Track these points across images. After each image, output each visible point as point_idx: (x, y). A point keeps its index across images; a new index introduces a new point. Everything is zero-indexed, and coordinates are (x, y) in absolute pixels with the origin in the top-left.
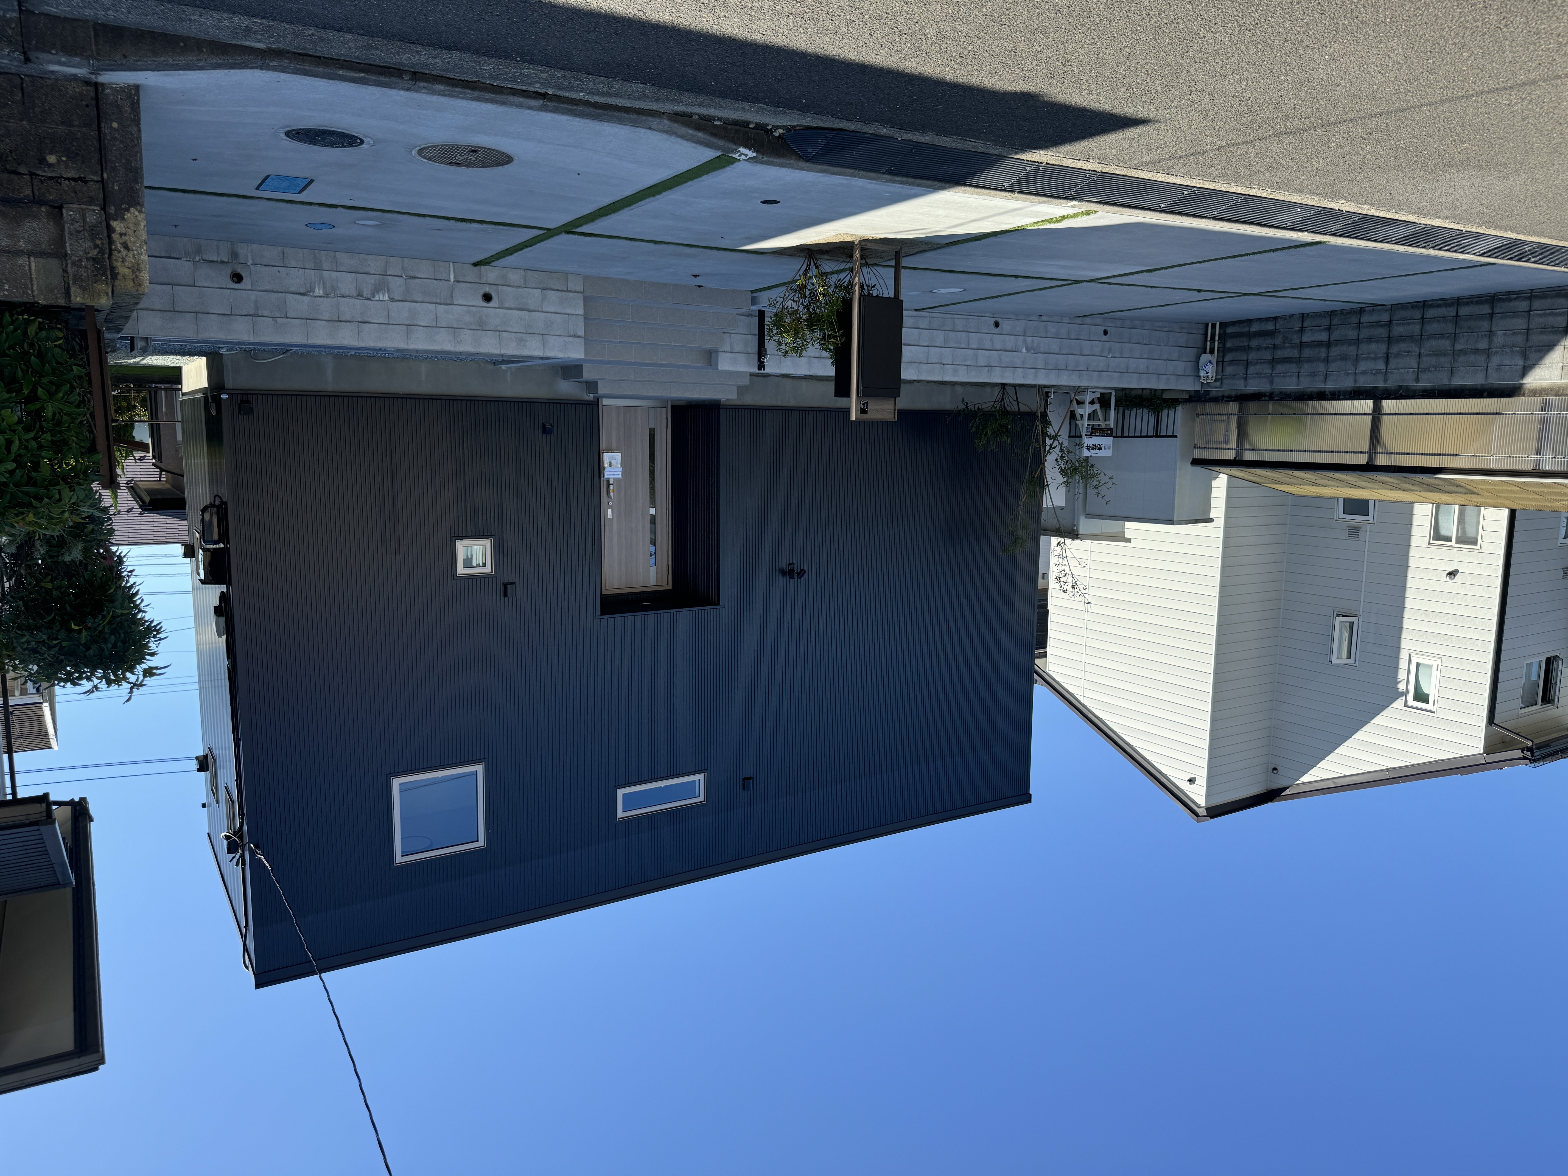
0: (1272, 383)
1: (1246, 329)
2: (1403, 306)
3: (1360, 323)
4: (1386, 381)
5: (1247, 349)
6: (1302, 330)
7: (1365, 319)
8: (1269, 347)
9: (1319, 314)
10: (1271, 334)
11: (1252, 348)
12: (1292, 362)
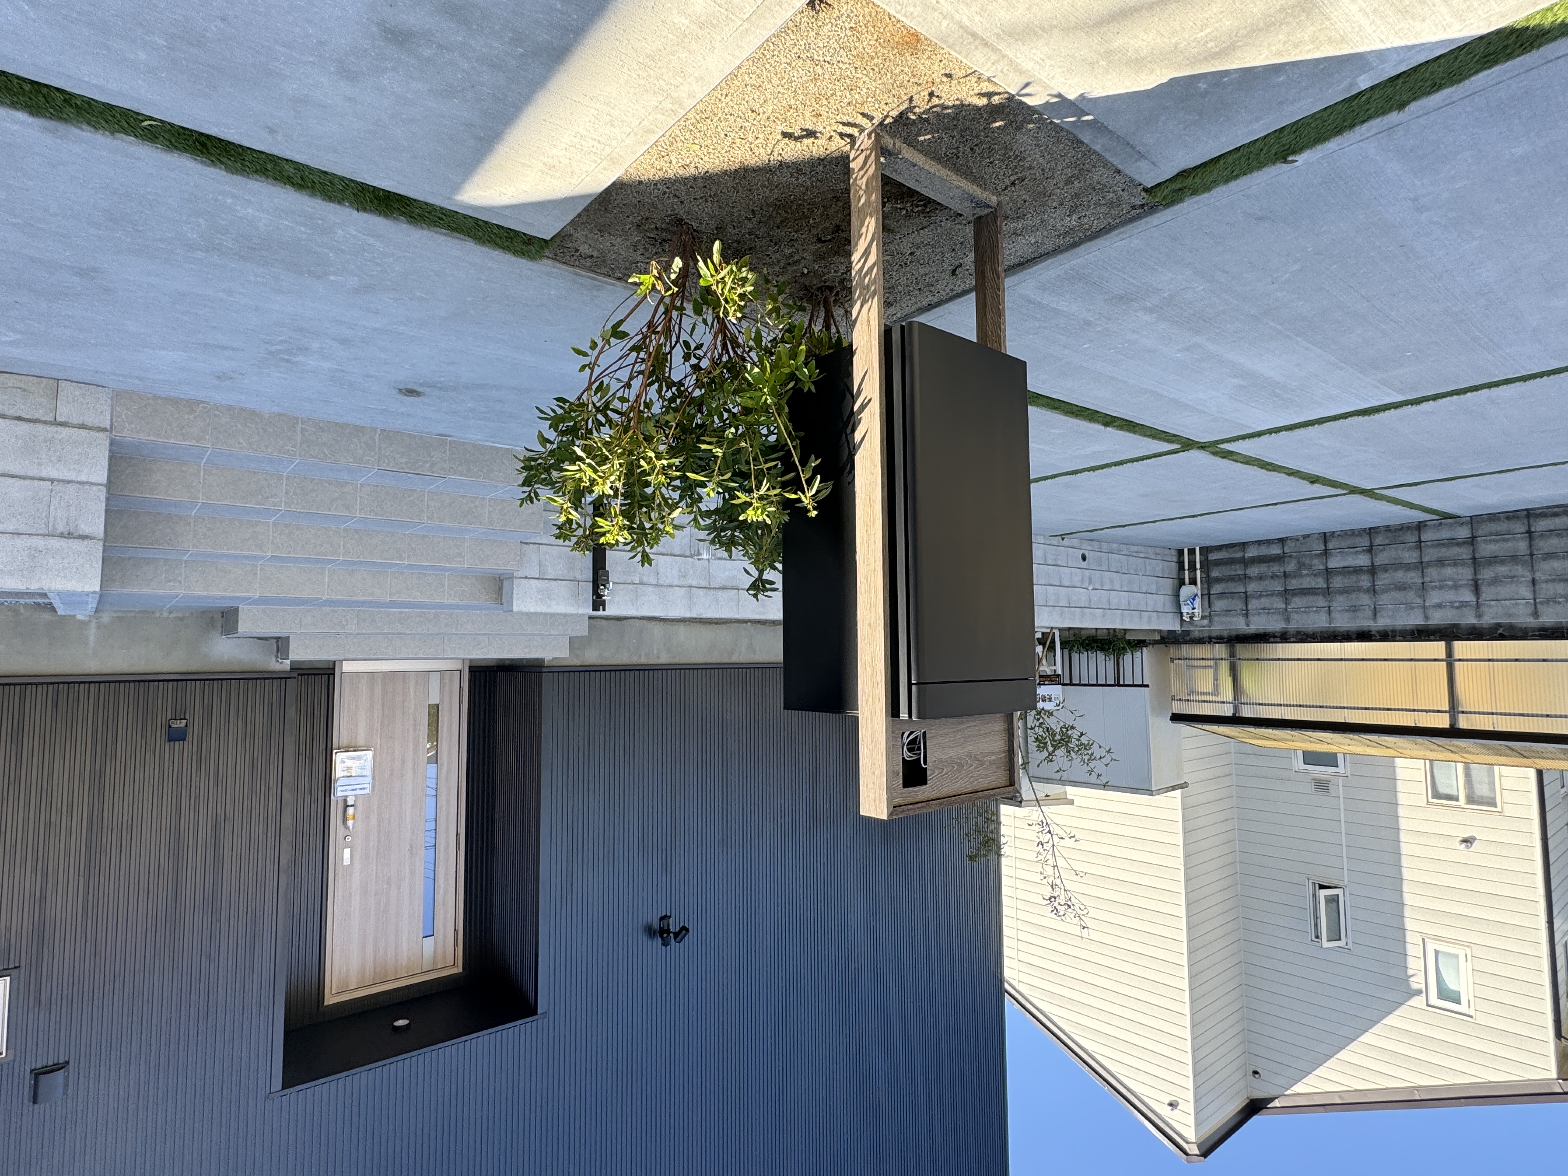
0: (1288, 620)
1: (1239, 555)
2: (1493, 517)
3: (1420, 541)
4: (1479, 616)
5: (1246, 578)
6: (1326, 553)
7: (1428, 536)
8: (1277, 576)
9: (1349, 533)
10: (1279, 559)
11: (1250, 578)
12: (1316, 594)
